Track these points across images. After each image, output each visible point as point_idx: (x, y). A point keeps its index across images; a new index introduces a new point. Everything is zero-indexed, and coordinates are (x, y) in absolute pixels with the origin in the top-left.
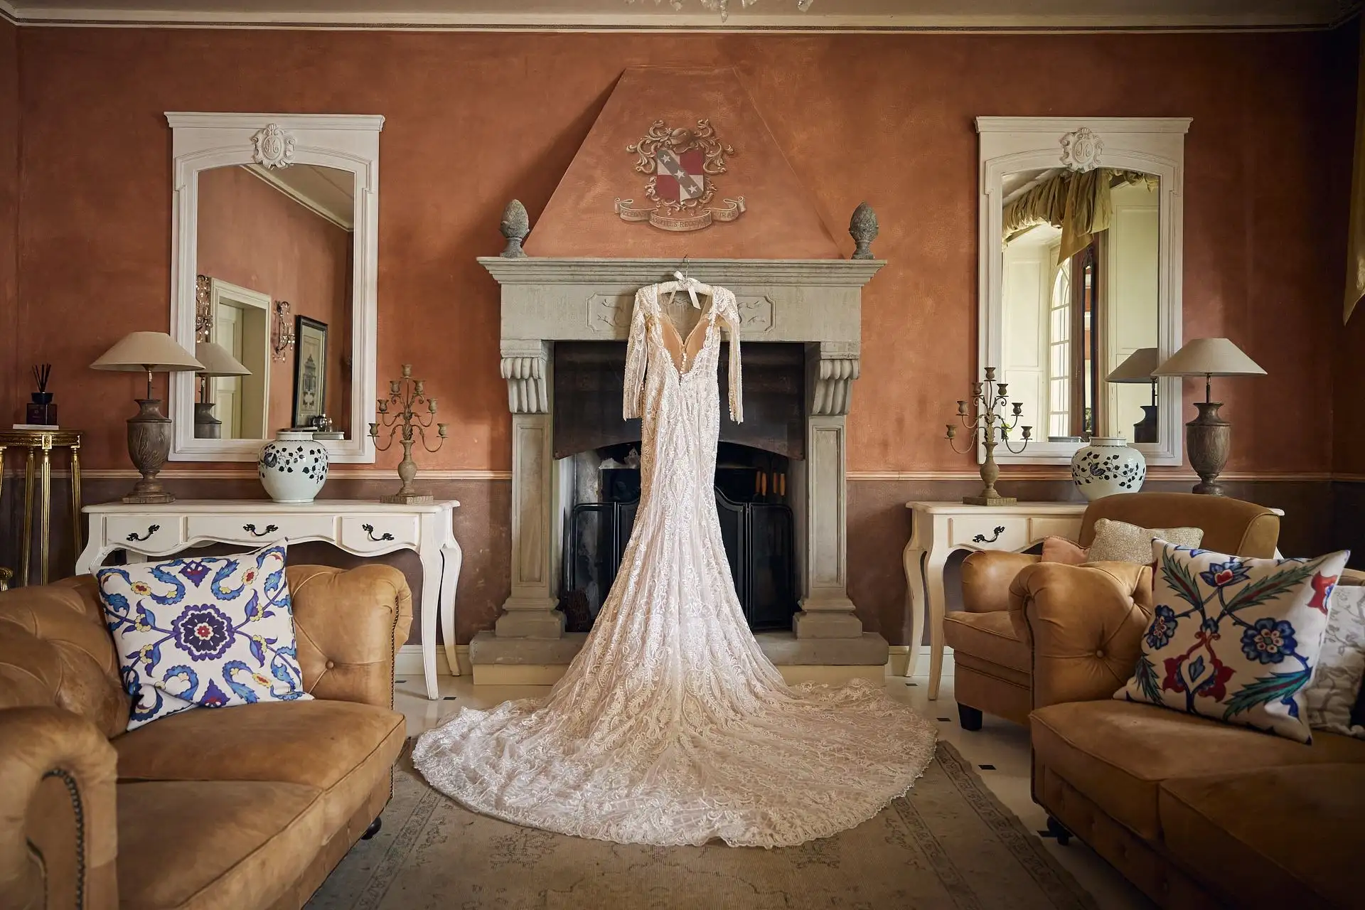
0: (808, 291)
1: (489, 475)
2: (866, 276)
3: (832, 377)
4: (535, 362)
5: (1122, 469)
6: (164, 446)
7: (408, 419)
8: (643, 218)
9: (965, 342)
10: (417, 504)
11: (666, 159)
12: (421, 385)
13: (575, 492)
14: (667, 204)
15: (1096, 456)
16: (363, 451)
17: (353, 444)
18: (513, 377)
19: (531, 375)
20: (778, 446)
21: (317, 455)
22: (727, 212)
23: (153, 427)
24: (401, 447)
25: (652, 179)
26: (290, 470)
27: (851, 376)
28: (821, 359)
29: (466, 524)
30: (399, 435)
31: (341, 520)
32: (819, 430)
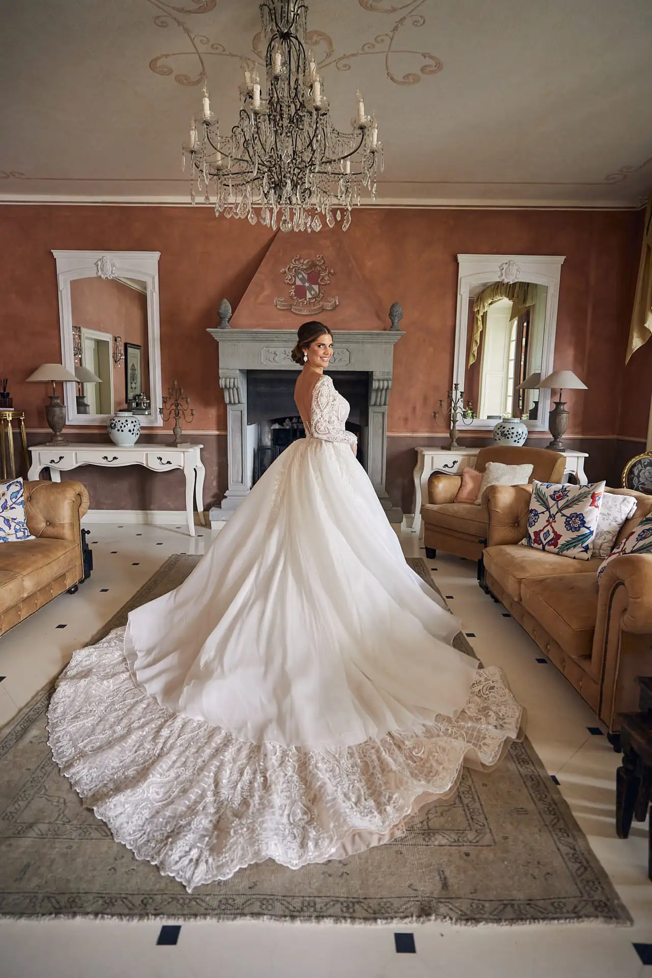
0: (368, 346)
1: (216, 433)
2: (396, 339)
3: (378, 388)
4: (236, 380)
5: (515, 434)
6: (63, 418)
7: (177, 406)
8: (288, 308)
10: (182, 448)
11: (300, 276)
12: (182, 390)
13: (260, 440)
14: (300, 300)
15: (504, 428)
16: (157, 421)
17: (152, 417)
18: (226, 386)
19: (234, 386)
21: (134, 423)
22: (330, 304)
23: (57, 410)
24: (175, 420)
25: (293, 287)
26: (122, 431)
27: (387, 388)
28: (373, 380)
29: (207, 456)
30: (173, 414)
31: (147, 454)
32: (374, 412)
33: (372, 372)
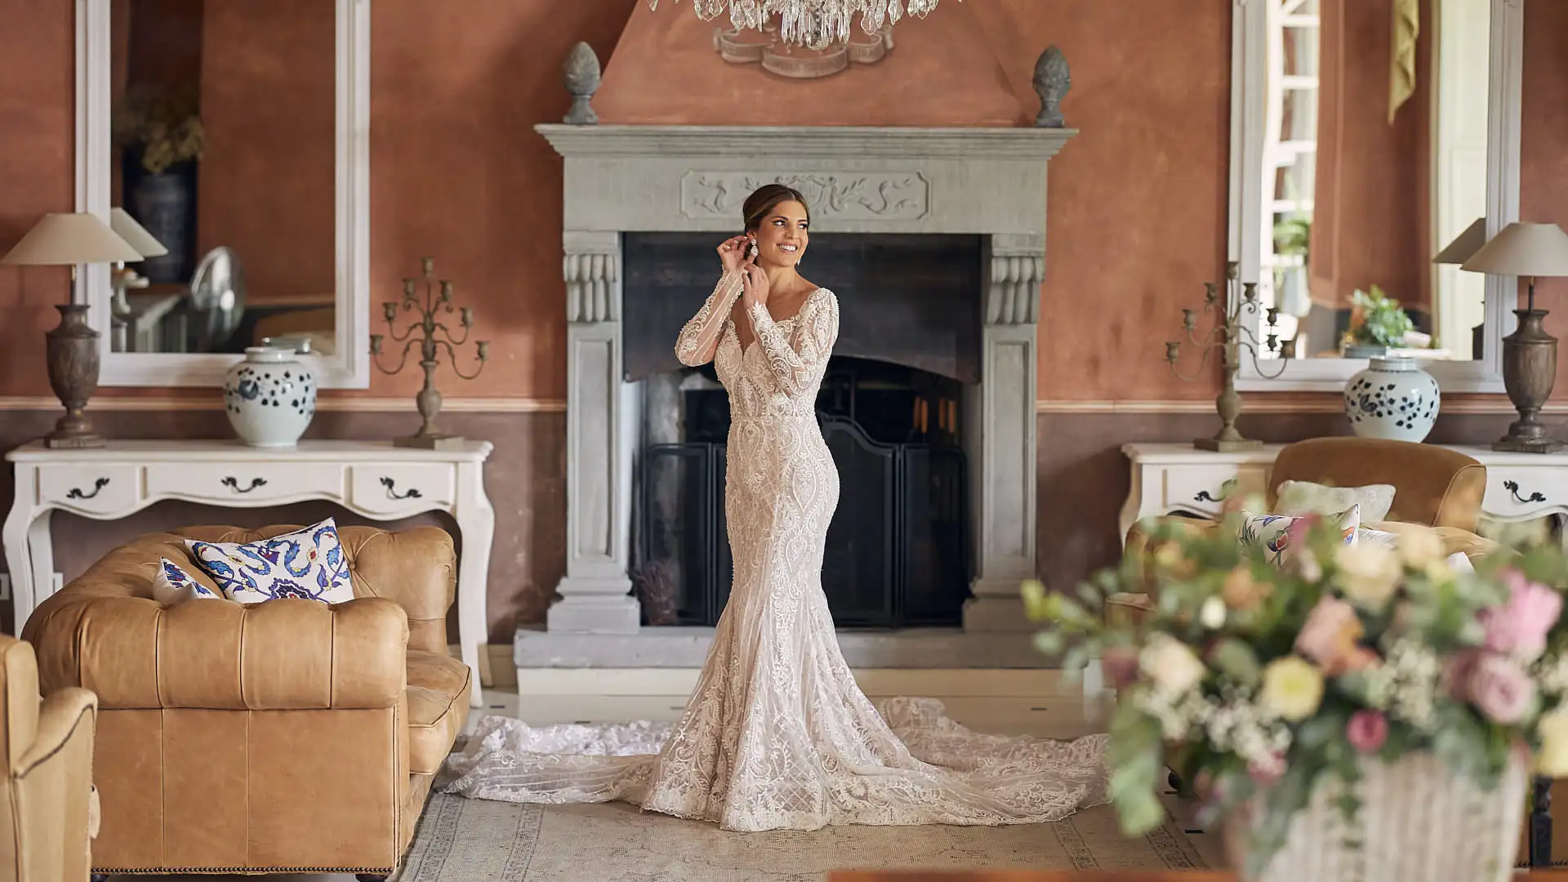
0: (976, 167)
1: (530, 405)
2: (1053, 148)
3: (1007, 282)
4: (609, 260)
6: (93, 368)
7: (429, 332)
8: (754, 57)
9: (1211, 217)
10: (446, 450)
12: (449, 287)
13: (645, 426)
16: (353, 369)
17: (340, 363)
18: (580, 280)
19: (604, 277)
20: (943, 365)
21: (307, 382)
22: (868, 46)
23: (81, 343)
24: (421, 370)
26: (276, 404)
27: (1032, 281)
28: (993, 257)
29: (499, 475)
30: (416, 352)
31: (350, 471)
32: (999, 343)
33: (989, 236)
